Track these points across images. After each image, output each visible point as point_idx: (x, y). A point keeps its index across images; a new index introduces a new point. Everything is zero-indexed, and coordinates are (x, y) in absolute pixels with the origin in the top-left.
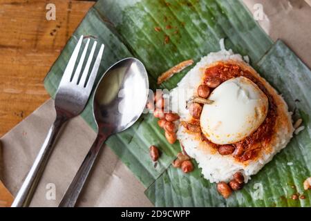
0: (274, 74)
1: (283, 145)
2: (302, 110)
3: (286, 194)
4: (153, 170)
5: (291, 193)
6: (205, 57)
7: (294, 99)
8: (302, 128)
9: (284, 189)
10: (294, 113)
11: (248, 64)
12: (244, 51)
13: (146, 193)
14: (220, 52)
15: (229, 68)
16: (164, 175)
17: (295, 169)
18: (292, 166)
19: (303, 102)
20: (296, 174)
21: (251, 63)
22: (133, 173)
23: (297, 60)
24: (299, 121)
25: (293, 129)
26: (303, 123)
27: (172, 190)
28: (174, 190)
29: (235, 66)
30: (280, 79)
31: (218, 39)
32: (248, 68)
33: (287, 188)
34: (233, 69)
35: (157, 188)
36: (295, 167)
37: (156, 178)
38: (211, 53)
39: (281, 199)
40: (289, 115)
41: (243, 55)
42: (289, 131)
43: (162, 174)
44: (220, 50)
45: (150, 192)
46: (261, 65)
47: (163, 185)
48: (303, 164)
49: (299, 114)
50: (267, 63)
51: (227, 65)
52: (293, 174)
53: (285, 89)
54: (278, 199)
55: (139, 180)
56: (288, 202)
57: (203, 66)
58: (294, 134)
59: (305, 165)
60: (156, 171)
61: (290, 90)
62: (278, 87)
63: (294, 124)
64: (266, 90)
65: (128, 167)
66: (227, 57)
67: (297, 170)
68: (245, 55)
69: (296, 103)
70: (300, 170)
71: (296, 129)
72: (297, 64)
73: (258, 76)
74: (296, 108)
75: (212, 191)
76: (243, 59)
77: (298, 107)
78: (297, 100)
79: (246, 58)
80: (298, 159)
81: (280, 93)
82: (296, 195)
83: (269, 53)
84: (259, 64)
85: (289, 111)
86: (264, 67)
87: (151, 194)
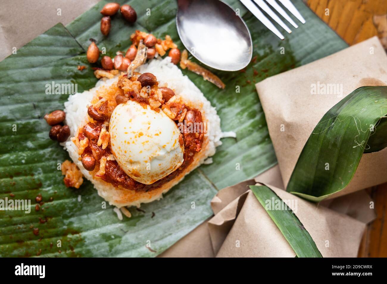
0: (188, 191)
1: (101, 192)
2: (142, 220)
3: (44, 189)
4: (88, 36)
5: (45, 195)
6: (216, 112)
7: (155, 212)
8: (120, 216)
9: (50, 188)
10: (139, 210)
11: (202, 162)
12: (218, 159)
13: (60, 25)
14: (220, 130)
15: (198, 139)
16: (80, 49)
17: (72, 203)
18: (77, 200)
19: (151, 222)
20: (66, 203)
21: (203, 166)
22: (85, 12)
23: (201, 220)
24: (128, 214)
25: (120, 206)
26: (126, 219)
27: (61, 57)
28: (61, 59)
29: (201, 147)
30: (180, 198)
31: (236, 130)
32: (197, 162)
33: (52, 191)
34: (197, 143)
35: (65, 39)
36: (75, 204)
37: (78, 39)
38: (219, 120)
39: (38, 182)
40: (137, 203)
41: (214, 157)
42: (116, 201)
43: (81, 46)
44: (223, 131)
45: (60, 29)
46: (199, 178)
47: (68, 46)
48: (78, 213)
49: (137, 215)
50: (201, 185)
51: (203, 137)
52: (67, 201)
53: (168, 202)
54: (39, 180)
55: (76, 19)
56: (35, 191)
57: (204, 107)
58: (113, 207)
59: (77, 216)
60: (86, 40)
61: (166, 208)
62: (171, 194)
63: (126, 208)
64: (169, 181)
65: (94, 8)
66: (212, 138)
67: (71, 205)
68: (213, 160)
69: (151, 213)
70: (71, 209)
71: (120, 209)
72: (196, 219)
73: (186, 172)
74: (144, 212)
75: (56, 104)
76: (209, 157)
77: (146, 214)
78: (154, 215)
79: (210, 161)
80: (85, 208)
81: (164, 195)
82: (41, 201)
83: (213, 188)
84: (201, 175)
85: (142, 204)
86: (197, 181)
87: (58, 31)
